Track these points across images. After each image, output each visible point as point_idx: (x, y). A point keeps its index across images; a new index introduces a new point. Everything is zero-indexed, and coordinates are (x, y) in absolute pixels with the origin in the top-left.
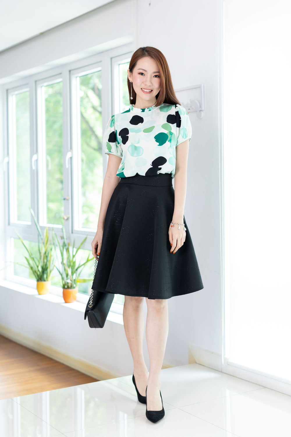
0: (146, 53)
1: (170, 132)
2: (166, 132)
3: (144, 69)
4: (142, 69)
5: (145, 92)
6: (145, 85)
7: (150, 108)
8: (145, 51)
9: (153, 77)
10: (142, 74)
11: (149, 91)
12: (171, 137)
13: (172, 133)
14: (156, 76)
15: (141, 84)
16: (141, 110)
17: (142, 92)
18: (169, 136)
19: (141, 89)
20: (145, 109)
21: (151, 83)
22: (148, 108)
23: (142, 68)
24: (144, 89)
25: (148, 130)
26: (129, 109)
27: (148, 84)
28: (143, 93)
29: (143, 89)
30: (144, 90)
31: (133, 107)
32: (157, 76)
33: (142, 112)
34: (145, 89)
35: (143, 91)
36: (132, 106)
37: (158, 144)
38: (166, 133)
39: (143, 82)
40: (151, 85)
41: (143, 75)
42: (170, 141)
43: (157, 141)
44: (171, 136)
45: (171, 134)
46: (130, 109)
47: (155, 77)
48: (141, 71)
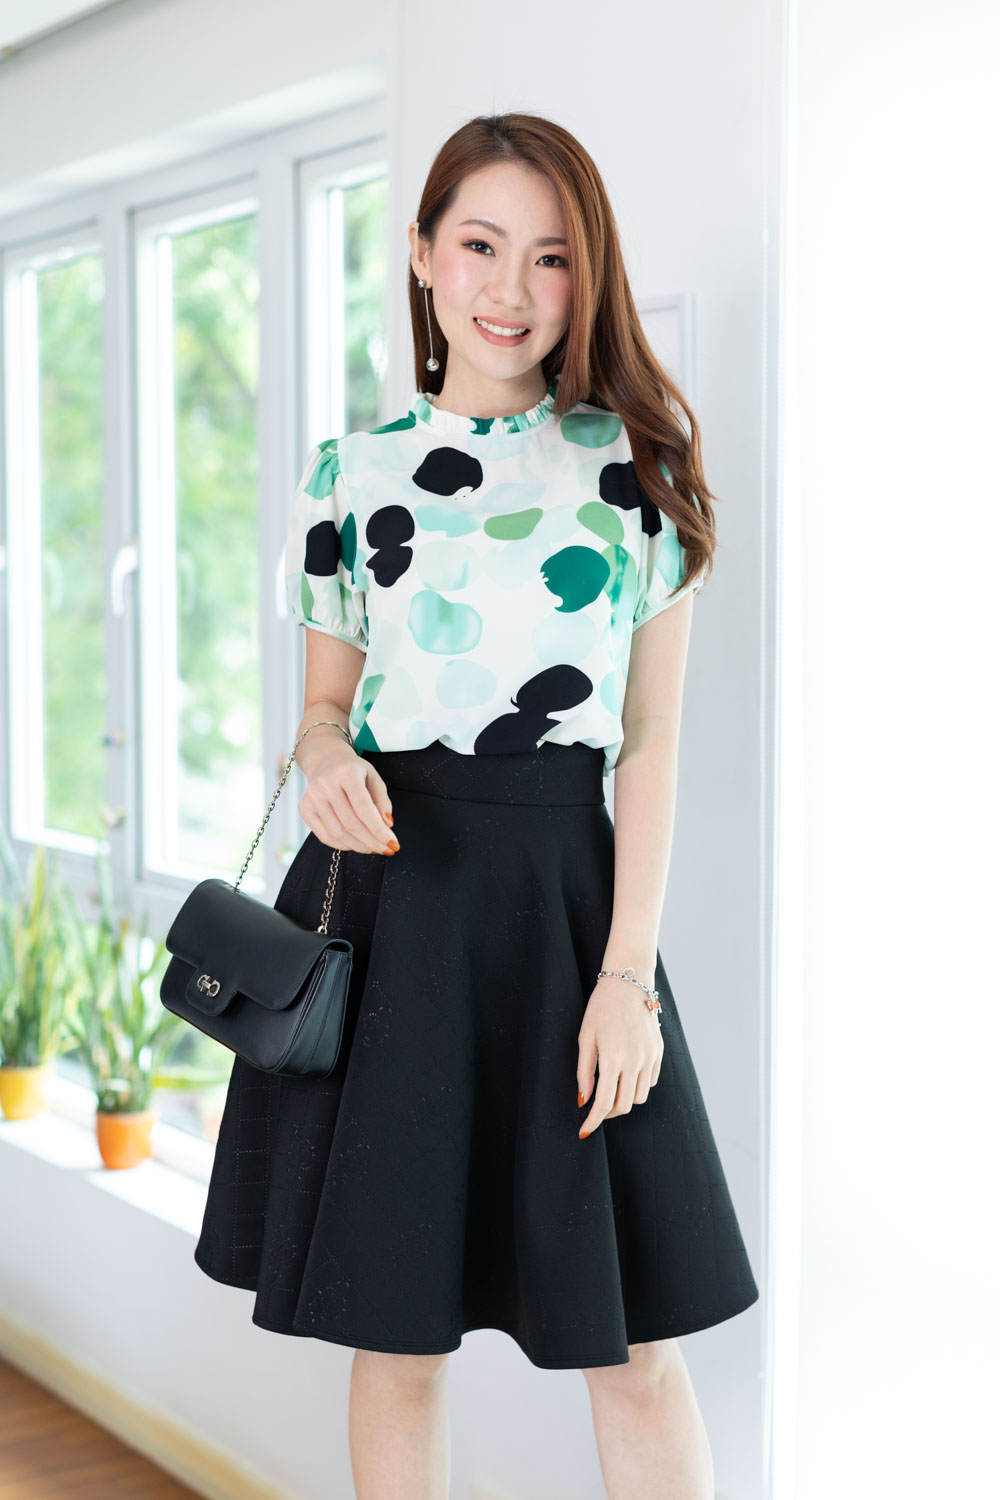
0: (506, 145)
1: (618, 547)
2: (598, 544)
3: (491, 221)
4: (480, 223)
5: (491, 337)
6: (497, 302)
7: (516, 418)
8: (496, 133)
9: (537, 263)
10: (481, 247)
11: (514, 332)
12: (622, 574)
13: (624, 555)
14: (550, 261)
15: (475, 299)
16: (474, 426)
17: (479, 337)
18: (614, 569)
19: (475, 319)
20: (493, 420)
21: (527, 293)
22: (506, 419)
23: (484, 218)
24: (490, 321)
25: (513, 526)
26: (406, 415)
27: (511, 296)
28: (483, 340)
29: (484, 324)
30: (491, 327)
31: (431, 406)
32: (557, 262)
33: (475, 432)
34: (494, 324)
35: (485, 333)
36: (426, 398)
37: (559, 601)
38: (600, 552)
39: (484, 289)
40: (524, 305)
41: (488, 251)
42: (615, 594)
43: (553, 586)
44: (620, 569)
45: (623, 558)
46: (412, 414)
47: (546, 264)
48: (478, 233)
